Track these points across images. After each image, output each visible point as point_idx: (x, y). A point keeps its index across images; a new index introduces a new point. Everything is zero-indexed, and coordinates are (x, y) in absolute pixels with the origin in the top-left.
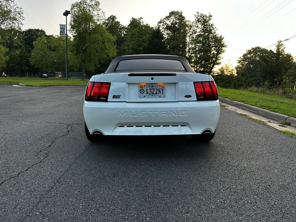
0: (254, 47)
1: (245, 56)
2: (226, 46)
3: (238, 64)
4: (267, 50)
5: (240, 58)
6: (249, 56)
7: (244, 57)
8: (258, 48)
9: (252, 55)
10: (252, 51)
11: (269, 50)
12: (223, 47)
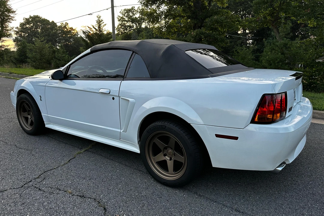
0: (32, 16)
1: (22, 25)
2: (15, 12)
3: (16, 36)
4: (49, 21)
5: (17, 28)
6: (28, 26)
7: (22, 27)
8: (37, 17)
9: (31, 25)
10: (30, 20)
11: (51, 21)
12: (10, 12)
